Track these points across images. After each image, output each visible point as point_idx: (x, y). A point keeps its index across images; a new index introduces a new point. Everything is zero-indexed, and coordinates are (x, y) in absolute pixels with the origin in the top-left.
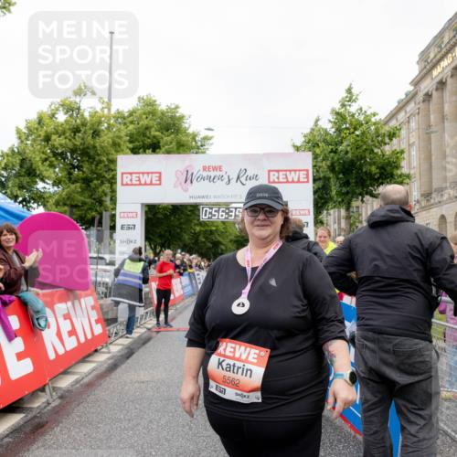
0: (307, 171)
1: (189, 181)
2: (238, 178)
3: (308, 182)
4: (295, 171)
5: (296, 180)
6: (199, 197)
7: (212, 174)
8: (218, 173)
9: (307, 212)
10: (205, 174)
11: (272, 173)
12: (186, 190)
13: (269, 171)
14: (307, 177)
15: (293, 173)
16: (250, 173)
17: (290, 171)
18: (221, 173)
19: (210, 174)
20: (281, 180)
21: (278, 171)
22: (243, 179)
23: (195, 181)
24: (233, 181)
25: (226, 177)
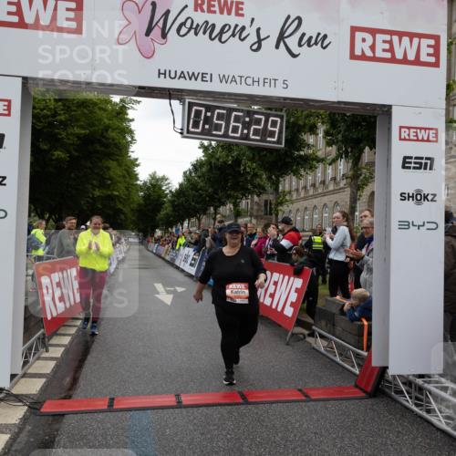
0: (437, 38)
1: (157, 32)
2: (281, 38)
3: (436, 65)
4: (411, 36)
5: (411, 57)
6: (182, 76)
7: (219, 20)
8: (232, 20)
9: (432, 133)
10: (200, 18)
11: (359, 35)
12: (149, 55)
13: (354, 30)
14: (436, 54)
15: (406, 40)
16: (309, 29)
17: (401, 34)
18: (241, 22)
19: (212, 19)
20: (379, 54)
21: (373, 32)
22: (292, 42)
23: (172, 34)
24: (268, 45)
25: (251, 31)
